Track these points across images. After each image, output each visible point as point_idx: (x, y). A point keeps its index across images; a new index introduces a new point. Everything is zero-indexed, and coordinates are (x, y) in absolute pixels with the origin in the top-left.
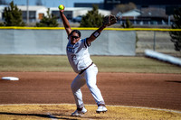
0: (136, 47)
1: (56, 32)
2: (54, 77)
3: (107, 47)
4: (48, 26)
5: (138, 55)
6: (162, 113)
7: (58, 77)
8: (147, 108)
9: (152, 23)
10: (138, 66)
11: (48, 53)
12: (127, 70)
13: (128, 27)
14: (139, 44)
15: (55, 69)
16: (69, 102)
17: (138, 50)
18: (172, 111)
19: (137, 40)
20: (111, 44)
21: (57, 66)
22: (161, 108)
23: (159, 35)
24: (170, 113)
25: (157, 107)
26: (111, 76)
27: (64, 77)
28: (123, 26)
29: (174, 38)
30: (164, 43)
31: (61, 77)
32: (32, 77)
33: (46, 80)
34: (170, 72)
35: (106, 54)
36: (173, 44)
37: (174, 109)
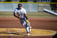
0: (38, 9)
1: (11, 4)
3: (29, 9)
4: (9, 2)
5: (39, 12)
6: (47, 32)
9: (44, 1)
10: (39, 16)
12: (35, 17)
13: (35, 2)
14: (39, 8)
16: (15, 28)
17: (39, 10)
18: (51, 31)
19: (39, 7)
20: (30, 8)
21: (12, 15)
22: (47, 30)
23: (46, 5)
24: (50, 31)
25: (45, 29)
26: (30, 19)
27: (14, 19)
28: (34, 2)
29: (51, 6)
30: (48, 8)
31: (13, 19)
32: (3, 19)
33: (8, 20)
35: (28, 11)
36: (51, 8)
37: (51, 30)
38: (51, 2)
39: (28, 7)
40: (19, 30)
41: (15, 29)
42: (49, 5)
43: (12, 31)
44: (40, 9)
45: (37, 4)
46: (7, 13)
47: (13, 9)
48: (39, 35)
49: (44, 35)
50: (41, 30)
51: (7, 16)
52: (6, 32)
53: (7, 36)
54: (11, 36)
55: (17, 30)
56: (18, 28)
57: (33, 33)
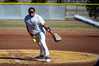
0: (66, 15)
1: (17, 6)
2: (16, 33)
3: (48, 15)
4: (12, 2)
5: (67, 20)
6: (81, 55)
7: (18, 33)
8: (72, 52)
9: (75, 0)
10: (67, 27)
11: (12, 18)
12: (60, 29)
13: (60, 2)
14: (67, 13)
15: (17, 28)
16: (25, 49)
17: (67, 17)
18: (88, 54)
19: (66, 10)
20: (50, 13)
21: (18, 26)
22: (81, 52)
24: (86, 55)
25: (78, 51)
28: (58, 2)
29: (88, 9)
31: (20, 34)
33: (11, 35)
34: (86, 30)
35: (48, 19)
36: (88, 13)
37: (89, 53)
38: (88, 3)
39: (47, 11)
40: (31, 53)
41: (25, 51)
42: (85, 8)
43: (18, 54)
44: (69, 15)
45: (64, 6)
46: (9, 23)
47: (20, 15)
48: (67, 62)
49: (75, 61)
50: (70, 52)
51: (10, 29)
52: (8, 57)
53: (10, 63)
54: (17, 64)
55: (28, 52)
56: (29, 49)
57: (56, 58)
